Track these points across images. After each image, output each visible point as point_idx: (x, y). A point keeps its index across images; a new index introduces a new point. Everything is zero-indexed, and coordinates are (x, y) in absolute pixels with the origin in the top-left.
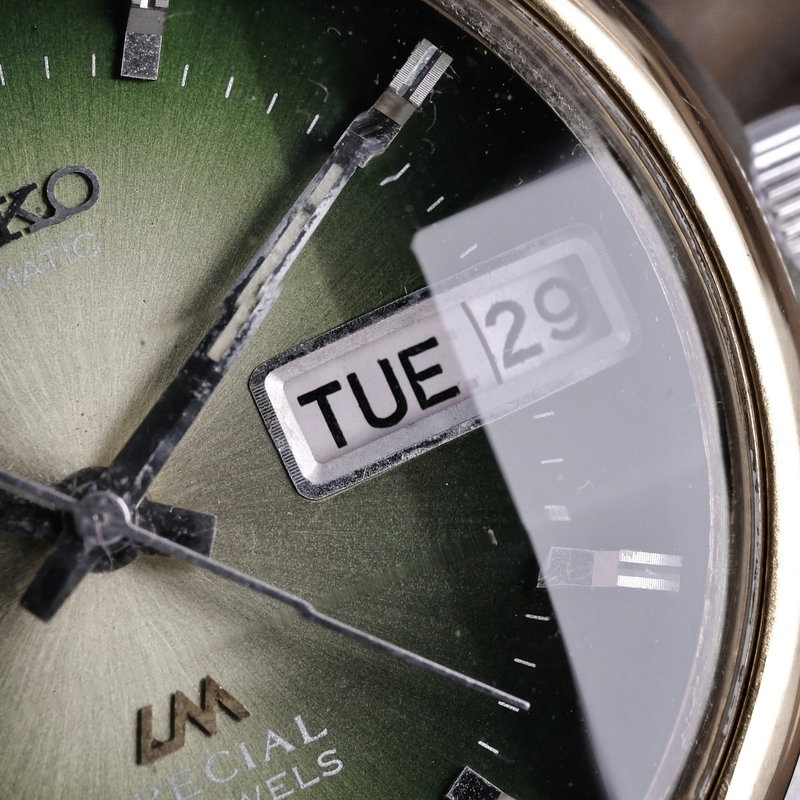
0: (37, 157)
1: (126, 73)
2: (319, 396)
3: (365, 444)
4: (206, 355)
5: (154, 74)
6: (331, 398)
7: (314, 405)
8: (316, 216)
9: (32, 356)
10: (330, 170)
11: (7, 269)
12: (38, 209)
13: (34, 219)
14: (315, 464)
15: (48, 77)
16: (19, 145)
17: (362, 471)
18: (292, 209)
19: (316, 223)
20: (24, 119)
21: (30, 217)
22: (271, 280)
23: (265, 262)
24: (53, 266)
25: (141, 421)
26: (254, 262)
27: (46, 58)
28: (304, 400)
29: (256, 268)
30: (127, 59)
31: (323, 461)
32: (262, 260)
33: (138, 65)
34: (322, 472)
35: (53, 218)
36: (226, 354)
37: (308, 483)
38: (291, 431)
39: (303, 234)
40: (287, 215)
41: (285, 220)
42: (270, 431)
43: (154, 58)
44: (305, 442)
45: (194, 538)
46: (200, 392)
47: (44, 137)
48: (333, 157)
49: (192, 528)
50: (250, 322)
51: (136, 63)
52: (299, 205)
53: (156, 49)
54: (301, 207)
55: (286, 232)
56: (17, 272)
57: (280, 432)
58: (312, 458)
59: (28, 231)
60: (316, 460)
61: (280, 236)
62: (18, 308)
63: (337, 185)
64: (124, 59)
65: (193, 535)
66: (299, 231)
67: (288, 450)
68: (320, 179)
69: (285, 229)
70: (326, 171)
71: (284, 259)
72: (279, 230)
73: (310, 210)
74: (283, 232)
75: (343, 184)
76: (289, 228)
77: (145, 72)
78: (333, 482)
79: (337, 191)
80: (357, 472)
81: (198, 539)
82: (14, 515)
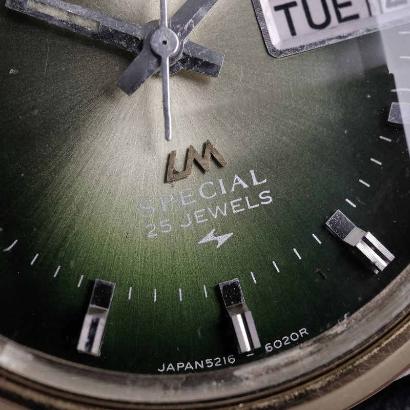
2: (285, 8)
6: (291, 10)
7: (282, 12)
14: (279, 39)
17: (304, 46)
28: (277, 8)
31: (284, 40)
34: (282, 44)
37: (274, 48)
38: (269, 20)
42: (258, 18)
45: (211, 64)
57: (263, 19)
65: (211, 62)
67: (266, 29)
78: (288, 50)
80: (301, 46)
81: (213, 65)
82: (119, 37)
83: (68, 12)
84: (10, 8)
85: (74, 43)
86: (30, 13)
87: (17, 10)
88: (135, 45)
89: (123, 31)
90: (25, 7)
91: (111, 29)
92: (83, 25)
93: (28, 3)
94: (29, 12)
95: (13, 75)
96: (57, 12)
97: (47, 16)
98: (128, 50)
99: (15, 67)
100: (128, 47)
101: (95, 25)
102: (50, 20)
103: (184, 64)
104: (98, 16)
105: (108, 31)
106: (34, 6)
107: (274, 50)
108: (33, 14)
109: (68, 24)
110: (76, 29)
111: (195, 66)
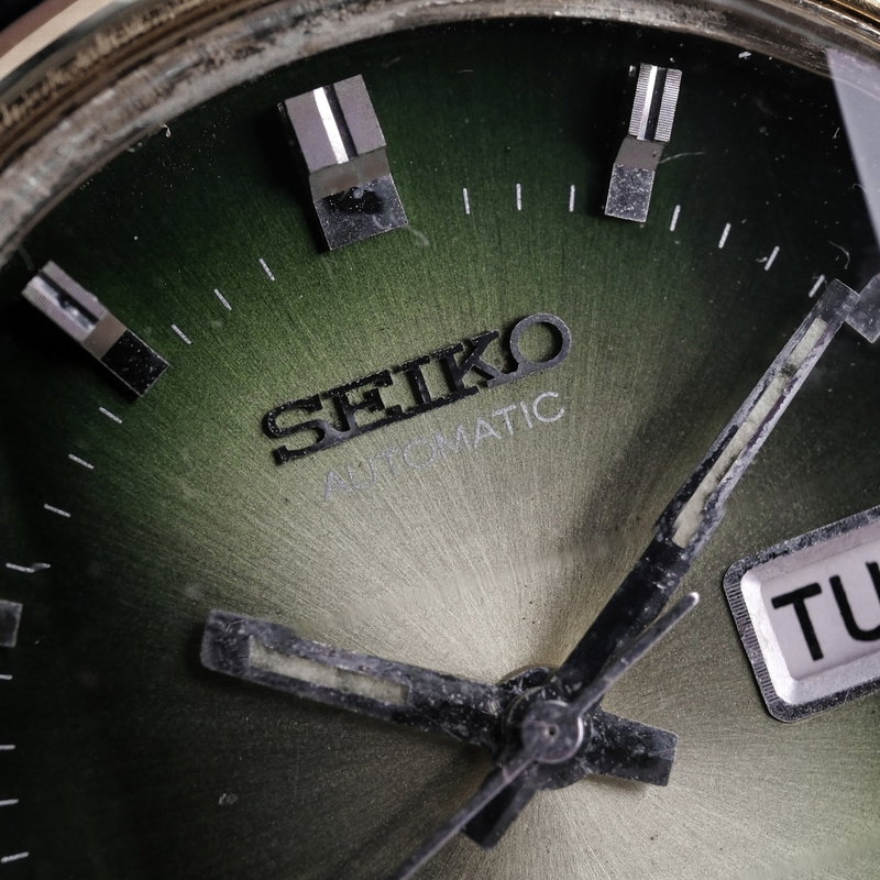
0: (500, 300)
1: (611, 212)
2: (796, 599)
3: (848, 660)
4: (670, 540)
5: (643, 216)
6: (810, 603)
7: (789, 610)
8: (797, 379)
9: (478, 531)
10: (813, 325)
11: (456, 428)
12: (497, 361)
13: (493, 373)
14: (790, 681)
15: (519, 208)
16: (481, 284)
17: (844, 693)
18: (769, 370)
19: (797, 387)
20: (487, 255)
21: (488, 370)
22: (745, 453)
23: (739, 431)
24: (510, 427)
25: (597, 615)
26: (726, 433)
27: (518, 185)
28: (778, 602)
29: (727, 440)
30: (613, 195)
31: (799, 678)
32: (735, 429)
33: (625, 204)
34: (798, 691)
35: (515, 374)
36: (693, 539)
37: (782, 702)
38: (766, 641)
39: (781, 399)
40: (764, 377)
41: (761, 383)
42: (743, 638)
43: (643, 197)
44: (780, 654)
45: (652, 758)
46: (664, 584)
47: (510, 277)
48: (816, 310)
49: (651, 747)
50: (718, 492)
51: (623, 201)
52: (777, 366)
53: (647, 187)
54: (779, 368)
55: (763, 397)
56: (467, 431)
57: (754, 640)
58: (787, 673)
59: (484, 385)
60: (792, 676)
61: (756, 402)
62: (466, 473)
63: (820, 342)
64: (609, 196)
65: (650, 754)
66: (777, 396)
67: (762, 663)
68: (801, 336)
69: (761, 394)
70: (808, 326)
71: (761, 429)
72: (754, 395)
73: (790, 371)
74: (759, 397)
75: (827, 341)
76: (766, 393)
77: (632, 212)
78: (811, 704)
79: (821, 350)
80: (838, 694)
81: (656, 760)
82: (450, 716)
83: (339, 669)
84: (213, 668)
85: (353, 725)
86: (256, 678)
87: (229, 673)
88: (485, 730)
89: (461, 702)
90: (245, 664)
91: (433, 698)
92: (373, 696)
93: (252, 654)
94: (256, 675)
95: (226, 807)
96: (314, 669)
97: (294, 681)
98: (472, 742)
99: (229, 789)
100: (471, 736)
101: (397, 692)
102: (302, 689)
103: (593, 764)
104: (403, 672)
105: (427, 703)
106: (264, 661)
107: (781, 706)
108: (264, 679)
109: (341, 695)
110: (358, 705)
111: (616, 764)
